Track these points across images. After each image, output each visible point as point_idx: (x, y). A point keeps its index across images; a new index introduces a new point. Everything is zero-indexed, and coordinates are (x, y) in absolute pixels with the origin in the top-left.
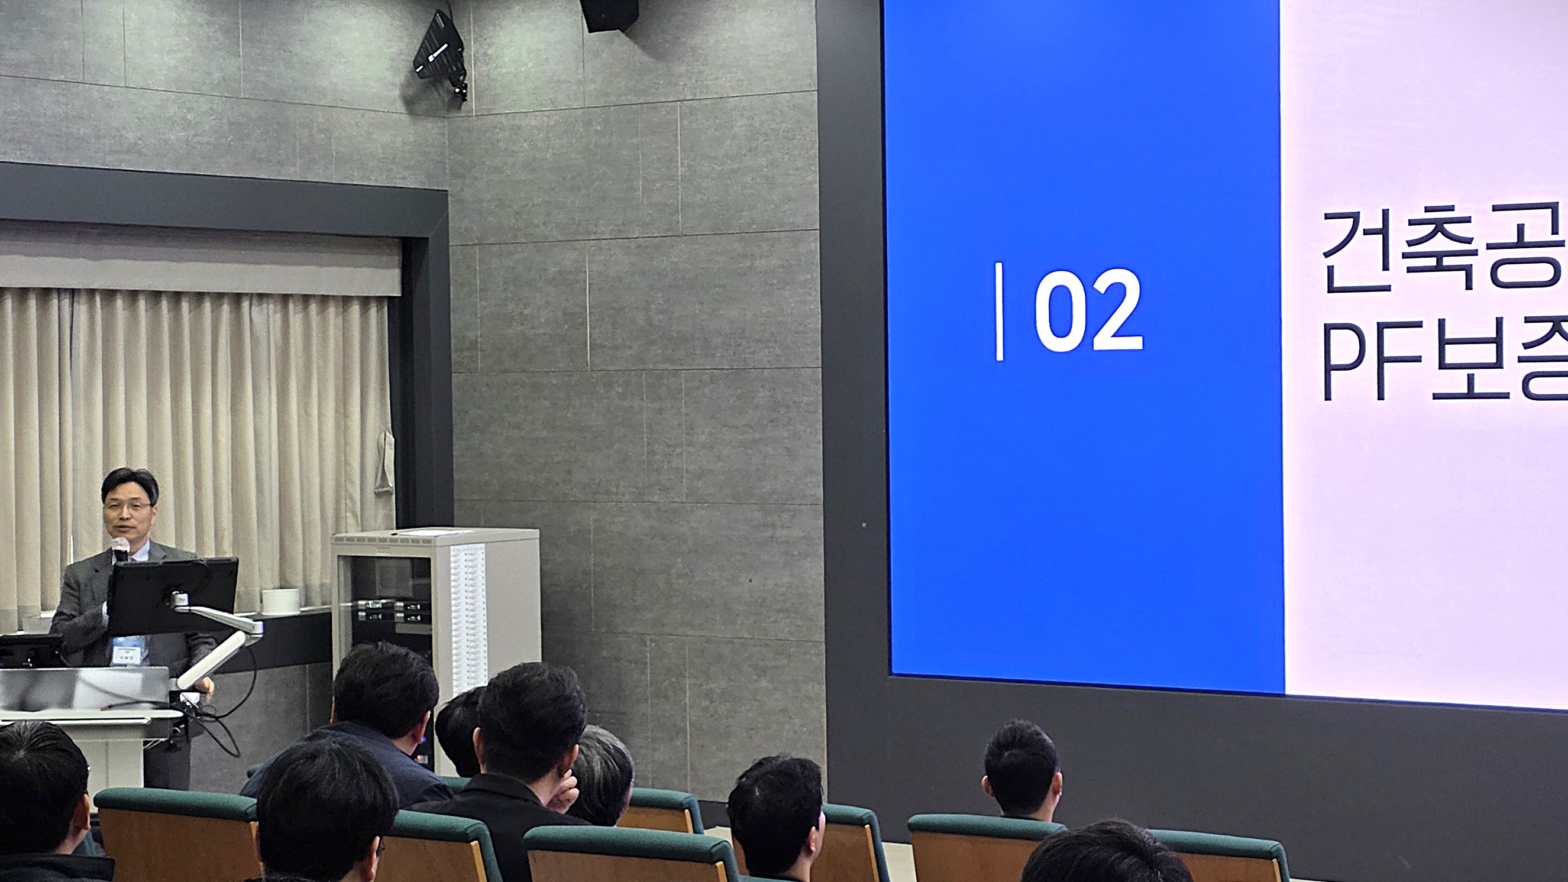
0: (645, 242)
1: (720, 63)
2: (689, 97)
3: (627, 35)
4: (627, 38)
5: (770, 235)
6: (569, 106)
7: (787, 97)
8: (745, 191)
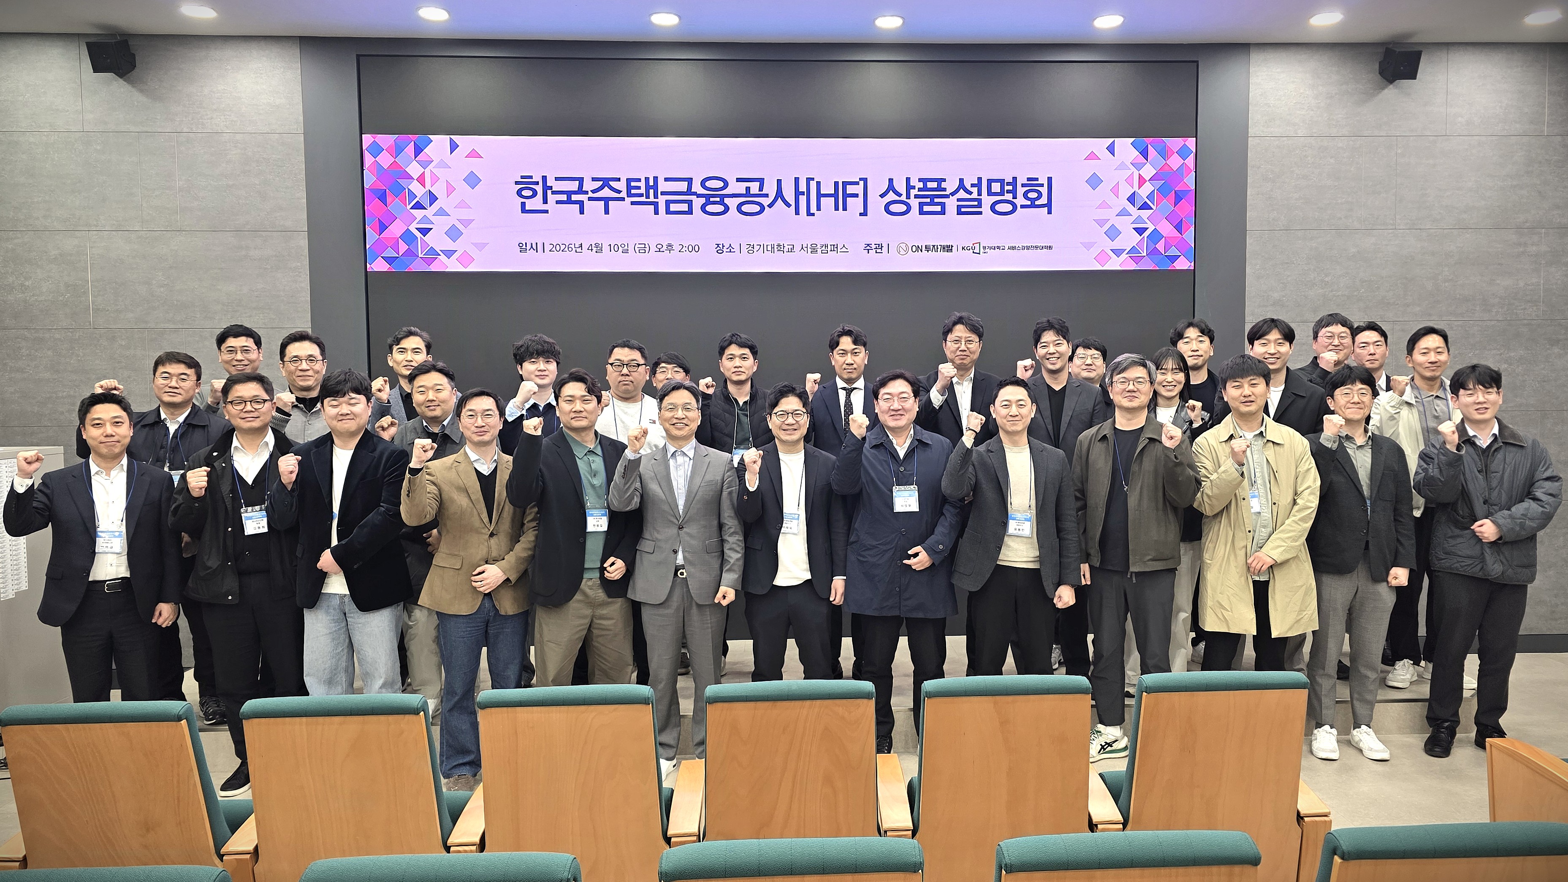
0: (146, 234)
1: (214, 107)
2: (185, 130)
3: (125, 81)
4: (125, 83)
5: (264, 234)
6: (67, 129)
7: (277, 136)
8: (241, 201)
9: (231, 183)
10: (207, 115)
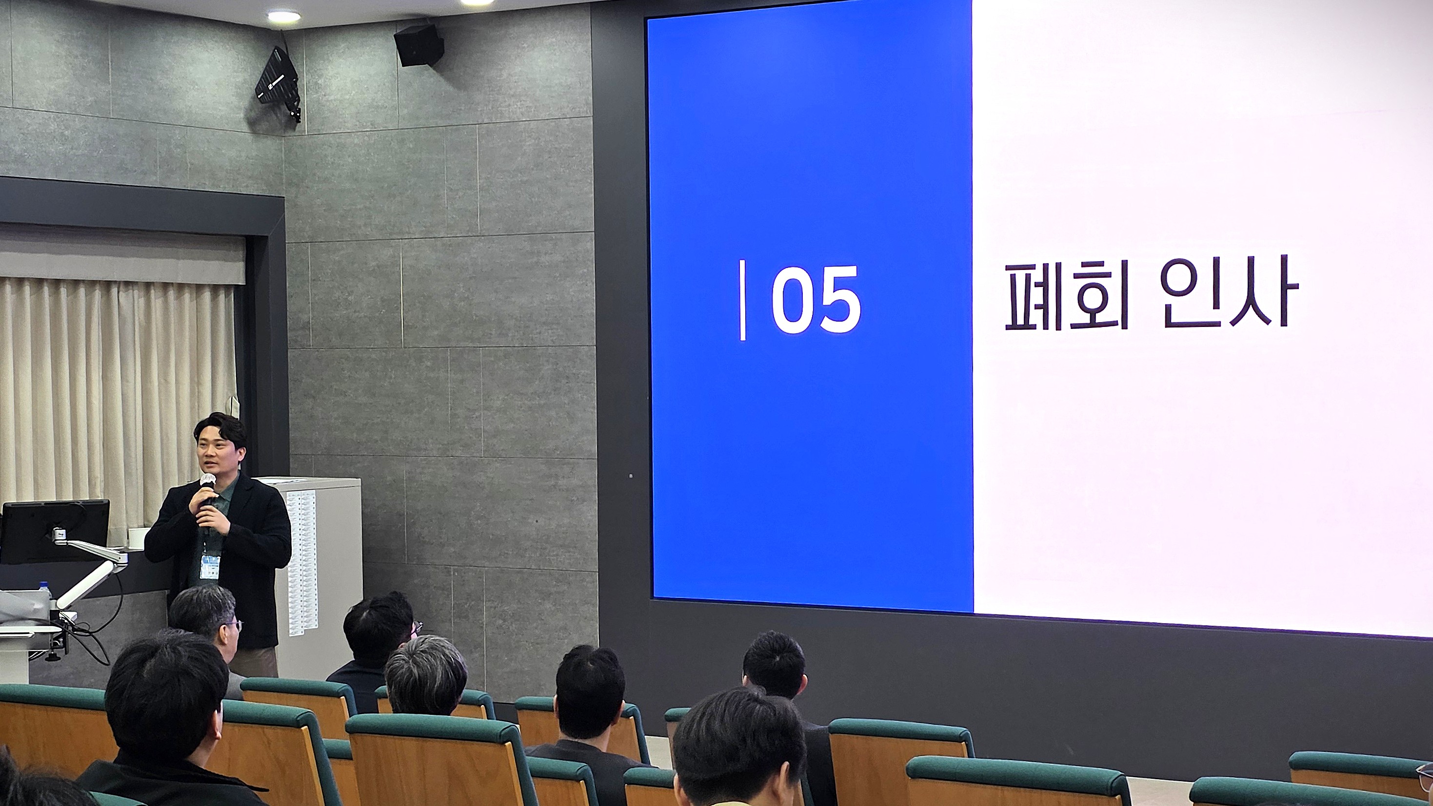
0: (450, 242)
1: (512, 93)
2: (486, 121)
3: (434, 69)
4: (435, 72)
5: (554, 236)
6: (386, 127)
7: (567, 121)
8: (533, 199)
9: (525, 179)
10: (505, 101)
